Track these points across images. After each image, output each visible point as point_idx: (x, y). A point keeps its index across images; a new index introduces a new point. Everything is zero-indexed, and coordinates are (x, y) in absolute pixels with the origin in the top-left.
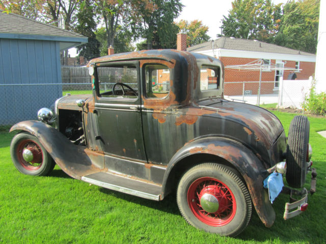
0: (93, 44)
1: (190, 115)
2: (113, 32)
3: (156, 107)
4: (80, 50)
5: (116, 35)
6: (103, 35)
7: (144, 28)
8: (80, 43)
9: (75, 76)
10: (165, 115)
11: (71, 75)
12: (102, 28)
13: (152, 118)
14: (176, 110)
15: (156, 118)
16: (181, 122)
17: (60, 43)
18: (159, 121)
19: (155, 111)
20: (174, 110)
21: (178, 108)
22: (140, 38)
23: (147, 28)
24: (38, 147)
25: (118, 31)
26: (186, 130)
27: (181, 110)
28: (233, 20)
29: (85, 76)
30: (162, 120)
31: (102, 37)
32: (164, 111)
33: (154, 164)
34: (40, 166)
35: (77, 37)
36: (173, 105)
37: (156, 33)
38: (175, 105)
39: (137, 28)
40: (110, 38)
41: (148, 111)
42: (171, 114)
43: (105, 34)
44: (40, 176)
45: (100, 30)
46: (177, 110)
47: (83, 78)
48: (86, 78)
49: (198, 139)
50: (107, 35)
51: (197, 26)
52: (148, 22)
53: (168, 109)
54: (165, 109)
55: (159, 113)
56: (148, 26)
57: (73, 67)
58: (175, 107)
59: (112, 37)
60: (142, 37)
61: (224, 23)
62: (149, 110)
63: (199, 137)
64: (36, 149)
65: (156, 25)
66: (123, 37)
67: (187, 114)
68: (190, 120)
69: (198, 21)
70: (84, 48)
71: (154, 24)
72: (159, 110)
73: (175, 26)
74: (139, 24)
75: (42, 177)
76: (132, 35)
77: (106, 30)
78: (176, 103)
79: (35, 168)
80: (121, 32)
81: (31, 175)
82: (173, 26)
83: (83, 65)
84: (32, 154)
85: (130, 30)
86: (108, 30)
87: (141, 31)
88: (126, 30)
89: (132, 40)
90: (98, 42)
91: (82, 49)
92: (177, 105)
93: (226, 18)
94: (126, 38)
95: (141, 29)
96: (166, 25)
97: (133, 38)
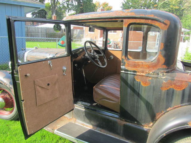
0: (42, 13)
1: (179, 81)
2: (55, 6)
3: (140, 69)
4: (34, 15)
5: (57, 8)
6: (48, 8)
7: (75, 5)
8: (39, 8)
9: (31, 32)
10: (150, 79)
11: (29, 31)
12: (48, 3)
13: (134, 80)
14: (163, 75)
15: (138, 80)
16: (168, 87)
17: (25, 7)
18: (142, 83)
19: (138, 74)
20: (161, 74)
21: (166, 72)
22: (72, 11)
23: (76, 5)
24: (9, 95)
25: (58, 5)
26: (173, 95)
27: (169, 74)
28: (128, 3)
29: (38, 33)
30: (145, 83)
31: (48, 9)
32: (149, 74)
33: (128, 122)
34: (11, 112)
35: (38, 4)
36: (161, 69)
37: (82, 8)
38: (163, 69)
39: (70, 5)
40: (53, 10)
41: (129, 73)
42: (157, 78)
43: (50, 7)
44: (11, 120)
45: (46, 4)
46: (165, 74)
47: (37, 34)
48: (39, 34)
49: (186, 105)
50: (51, 8)
51: (106, 6)
52: (77, 1)
53: (154, 73)
54: (151, 73)
55: (143, 76)
56: (77, 4)
57: (30, 27)
58: (162, 71)
59: (54, 9)
60: (73, 10)
61: (123, 4)
62: (131, 71)
63: (186, 104)
64: (8, 96)
65: (82, 3)
66: (61, 10)
67: (175, 79)
68: (179, 86)
69: (107, 3)
70: (36, 15)
71: (81, 2)
72: (143, 72)
73: (94, 5)
74: (71, 2)
75: (13, 121)
76: (67, 9)
77: (51, 4)
78: (165, 67)
79: (7, 113)
80: (60, 6)
81: (3, 119)
82: (92, 5)
83: (36, 25)
84: (4, 101)
85: (66, 5)
86: (52, 5)
87: (73, 6)
88: (63, 5)
89: (66, 11)
90: (45, 11)
91: (35, 16)
92: (165, 69)
93: (125, 2)
94: (63, 10)
95: (73, 5)
96: (88, 3)
97: (67, 10)
